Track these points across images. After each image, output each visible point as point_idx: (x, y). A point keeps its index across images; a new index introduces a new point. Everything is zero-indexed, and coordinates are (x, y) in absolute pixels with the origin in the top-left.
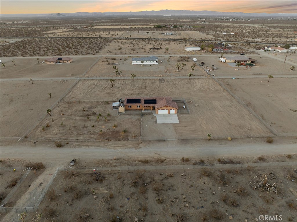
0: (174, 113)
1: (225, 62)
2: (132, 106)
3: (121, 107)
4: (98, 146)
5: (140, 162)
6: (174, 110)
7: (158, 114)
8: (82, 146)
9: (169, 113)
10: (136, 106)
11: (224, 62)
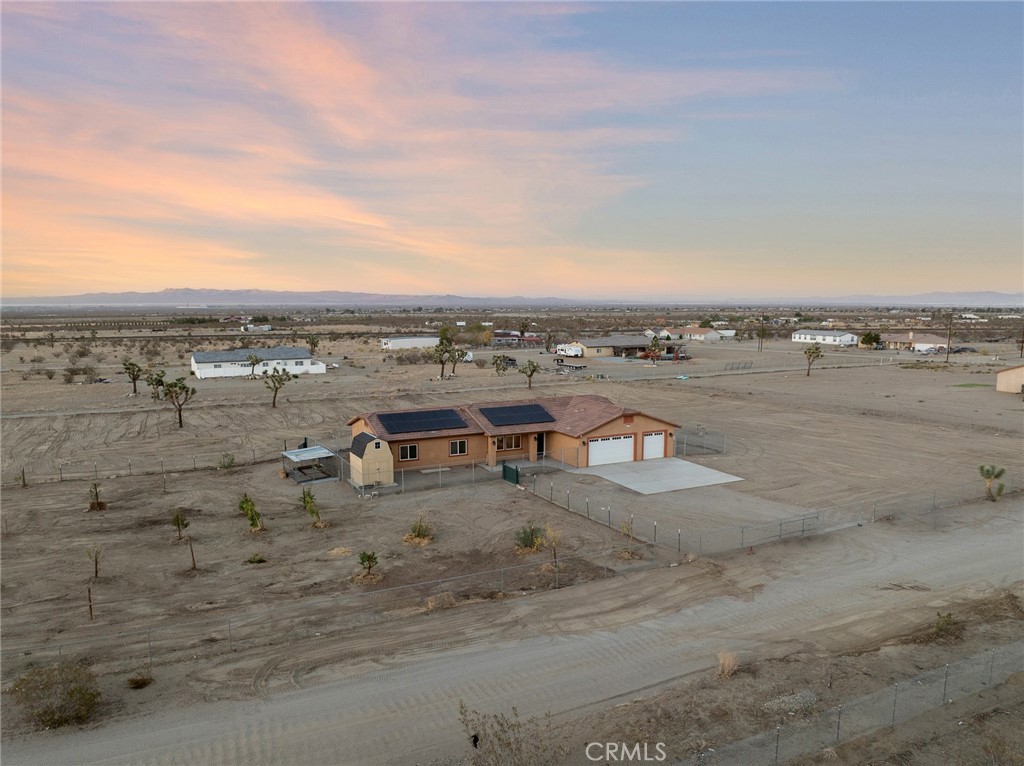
0: (662, 455)
1: (582, 356)
2: (421, 448)
3: (378, 446)
4: (458, 639)
5: (905, 642)
6: (661, 438)
7: (587, 466)
8: (313, 669)
9: (638, 454)
10: (446, 445)
11: (576, 356)
